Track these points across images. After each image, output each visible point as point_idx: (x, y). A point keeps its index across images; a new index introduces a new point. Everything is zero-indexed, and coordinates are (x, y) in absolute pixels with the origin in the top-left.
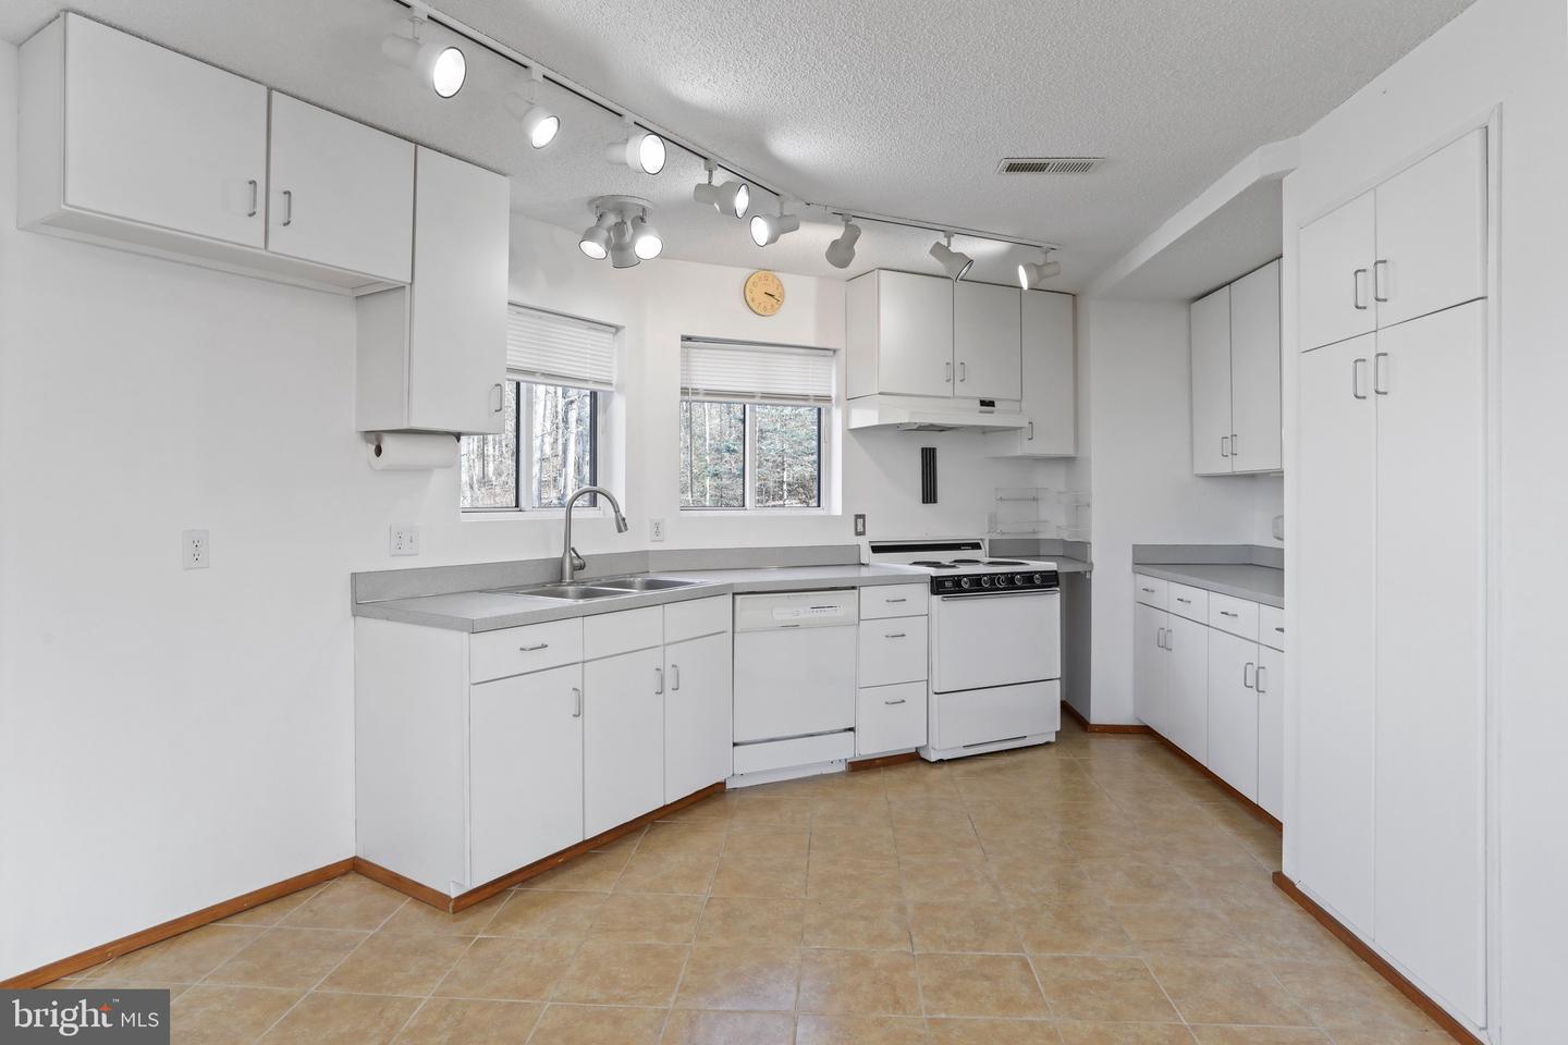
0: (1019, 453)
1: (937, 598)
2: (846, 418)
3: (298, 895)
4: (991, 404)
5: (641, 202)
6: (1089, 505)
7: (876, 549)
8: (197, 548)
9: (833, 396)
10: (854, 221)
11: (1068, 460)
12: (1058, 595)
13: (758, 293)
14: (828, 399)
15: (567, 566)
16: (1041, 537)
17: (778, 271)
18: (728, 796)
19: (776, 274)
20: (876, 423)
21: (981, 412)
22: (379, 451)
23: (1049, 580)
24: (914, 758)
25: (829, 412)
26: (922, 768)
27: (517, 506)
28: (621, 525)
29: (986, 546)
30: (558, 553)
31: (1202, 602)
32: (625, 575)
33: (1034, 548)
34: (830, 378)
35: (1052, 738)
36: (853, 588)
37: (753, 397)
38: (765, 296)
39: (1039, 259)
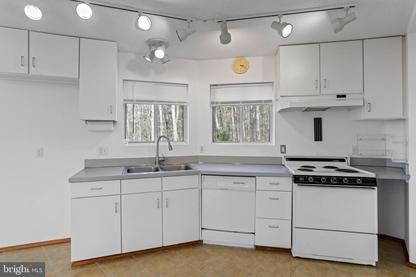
2: (276, 108)
4: (344, 96)
7: (288, 159)
14: (270, 101)
15: (157, 160)
16: (387, 157)
17: (246, 57)
19: (244, 58)
20: (281, 109)
21: (338, 100)
25: (272, 106)
28: (170, 148)
29: (348, 160)
36: (254, 177)
37: (239, 103)
38: (240, 67)
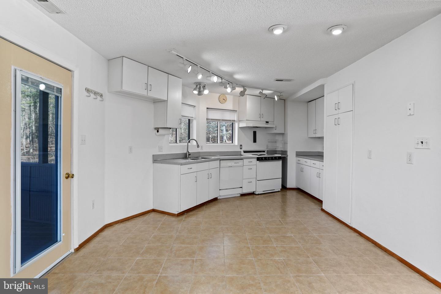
0: (273, 132)
1: (258, 161)
2: (239, 125)
3: (146, 215)
4: (268, 122)
5: (205, 83)
6: (287, 143)
7: (244, 152)
8: (131, 149)
9: (236, 120)
10: (245, 88)
11: (283, 134)
12: (281, 161)
13: (221, 99)
14: (234, 121)
15: (188, 155)
16: (277, 150)
18: (218, 200)
19: (226, 95)
20: (245, 126)
21: (266, 124)
22: (158, 131)
23: (279, 158)
24: (253, 194)
25: (235, 123)
26: (255, 195)
27: (176, 142)
28: (198, 146)
29: (266, 151)
30: (185, 152)
31: (310, 162)
32: (198, 156)
33: (275, 152)
34: (235, 116)
35: (280, 190)
36: (242, 159)
37: (220, 120)
38: (223, 100)
39: (279, 94)
